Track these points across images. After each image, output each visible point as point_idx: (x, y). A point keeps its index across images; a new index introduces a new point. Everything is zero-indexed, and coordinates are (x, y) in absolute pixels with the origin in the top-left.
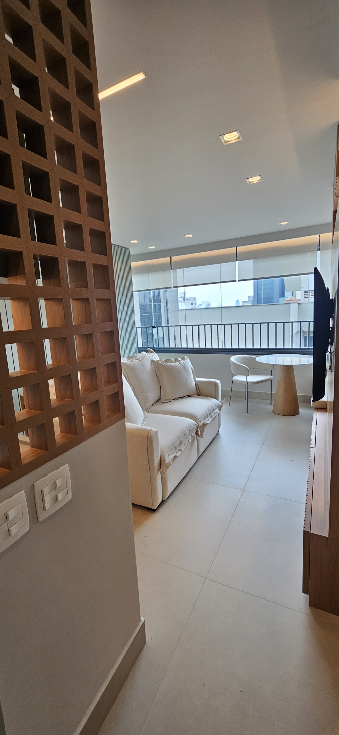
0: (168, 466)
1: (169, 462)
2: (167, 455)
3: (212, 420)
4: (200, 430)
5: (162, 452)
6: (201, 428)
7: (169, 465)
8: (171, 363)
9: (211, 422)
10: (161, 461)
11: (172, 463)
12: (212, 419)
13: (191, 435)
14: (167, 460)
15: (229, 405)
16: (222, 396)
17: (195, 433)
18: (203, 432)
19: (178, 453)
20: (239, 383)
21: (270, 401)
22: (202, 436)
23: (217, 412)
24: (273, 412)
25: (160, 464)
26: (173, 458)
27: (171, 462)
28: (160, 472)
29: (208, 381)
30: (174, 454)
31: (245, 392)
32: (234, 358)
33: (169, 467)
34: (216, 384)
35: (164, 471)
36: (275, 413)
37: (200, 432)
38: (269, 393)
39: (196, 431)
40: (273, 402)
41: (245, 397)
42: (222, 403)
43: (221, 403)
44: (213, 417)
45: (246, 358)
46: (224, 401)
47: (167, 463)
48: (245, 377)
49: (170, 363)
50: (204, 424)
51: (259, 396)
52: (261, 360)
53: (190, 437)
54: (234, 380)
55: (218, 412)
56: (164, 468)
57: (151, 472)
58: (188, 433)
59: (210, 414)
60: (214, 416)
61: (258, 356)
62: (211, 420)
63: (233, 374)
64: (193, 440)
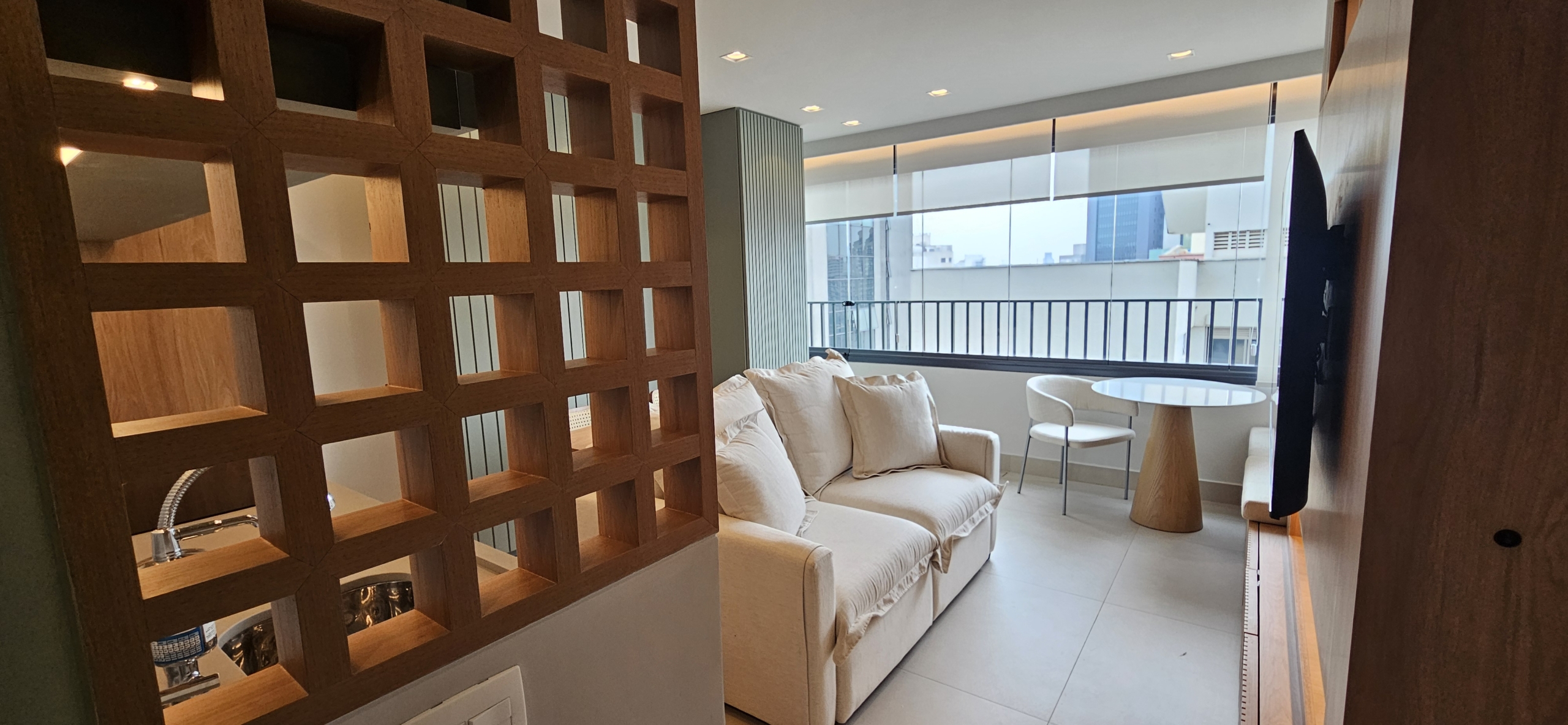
0: (854, 642)
1: (858, 632)
2: (854, 614)
3: (974, 530)
4: (942, 552)
5: (842, 604)
6: (945, 549)
7: (857, 639)
8: (881, 385)
9: (971, 534)
10: (837, 628)
11: (866, 633)
12: (973, 527)
13: (917, 565)
14: (853, 625)
15: (1019, 493)
16: (1001, 470)
17: (928, 560)
18: (949, 559)
19: (884, 608)
20: (1047, 441)
21: (1123, 491)
22: (945, 569)
23: (986, 511)
24: (1131, 519)
25: (834, 634)
26: (868, 622)
27: (863, 633)
28: (834, 656)
29: (968, 434)
30: (872, 611)
31: (1060, 465)
32: (1036, 382)
33: (858, 644)
34: (988, 443)
35: (844, 654)
36: (1138, 521)
37: (942, 557)
38: (1123, 471)
39: (930, 555)
40: (1131, 493)
41: (1059, 476)
42: (1000, 488)
43: (998, 488)
44: (977, 523)
45: (1067, 382)
46: (1005, 485)
47: (852, 635)
48: (1063, 428)
49: (877, 385)
50: (953, 539)
51: (1096, 478)
52: (1103, 388)
53: (915, 570)
54: (1034, 432)
55: (991, 512)
56: (843, 646)
57: (809, 653)
58: (911, 559)
59: (970, 514)
60: (980, 520)
61: (1097, 381)
62: (971, 528)
63: (1032, 420)
64: (923, 578)
